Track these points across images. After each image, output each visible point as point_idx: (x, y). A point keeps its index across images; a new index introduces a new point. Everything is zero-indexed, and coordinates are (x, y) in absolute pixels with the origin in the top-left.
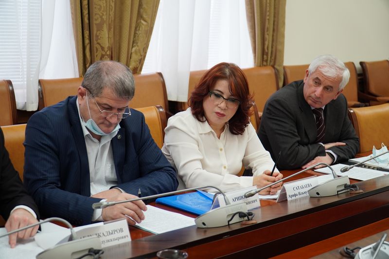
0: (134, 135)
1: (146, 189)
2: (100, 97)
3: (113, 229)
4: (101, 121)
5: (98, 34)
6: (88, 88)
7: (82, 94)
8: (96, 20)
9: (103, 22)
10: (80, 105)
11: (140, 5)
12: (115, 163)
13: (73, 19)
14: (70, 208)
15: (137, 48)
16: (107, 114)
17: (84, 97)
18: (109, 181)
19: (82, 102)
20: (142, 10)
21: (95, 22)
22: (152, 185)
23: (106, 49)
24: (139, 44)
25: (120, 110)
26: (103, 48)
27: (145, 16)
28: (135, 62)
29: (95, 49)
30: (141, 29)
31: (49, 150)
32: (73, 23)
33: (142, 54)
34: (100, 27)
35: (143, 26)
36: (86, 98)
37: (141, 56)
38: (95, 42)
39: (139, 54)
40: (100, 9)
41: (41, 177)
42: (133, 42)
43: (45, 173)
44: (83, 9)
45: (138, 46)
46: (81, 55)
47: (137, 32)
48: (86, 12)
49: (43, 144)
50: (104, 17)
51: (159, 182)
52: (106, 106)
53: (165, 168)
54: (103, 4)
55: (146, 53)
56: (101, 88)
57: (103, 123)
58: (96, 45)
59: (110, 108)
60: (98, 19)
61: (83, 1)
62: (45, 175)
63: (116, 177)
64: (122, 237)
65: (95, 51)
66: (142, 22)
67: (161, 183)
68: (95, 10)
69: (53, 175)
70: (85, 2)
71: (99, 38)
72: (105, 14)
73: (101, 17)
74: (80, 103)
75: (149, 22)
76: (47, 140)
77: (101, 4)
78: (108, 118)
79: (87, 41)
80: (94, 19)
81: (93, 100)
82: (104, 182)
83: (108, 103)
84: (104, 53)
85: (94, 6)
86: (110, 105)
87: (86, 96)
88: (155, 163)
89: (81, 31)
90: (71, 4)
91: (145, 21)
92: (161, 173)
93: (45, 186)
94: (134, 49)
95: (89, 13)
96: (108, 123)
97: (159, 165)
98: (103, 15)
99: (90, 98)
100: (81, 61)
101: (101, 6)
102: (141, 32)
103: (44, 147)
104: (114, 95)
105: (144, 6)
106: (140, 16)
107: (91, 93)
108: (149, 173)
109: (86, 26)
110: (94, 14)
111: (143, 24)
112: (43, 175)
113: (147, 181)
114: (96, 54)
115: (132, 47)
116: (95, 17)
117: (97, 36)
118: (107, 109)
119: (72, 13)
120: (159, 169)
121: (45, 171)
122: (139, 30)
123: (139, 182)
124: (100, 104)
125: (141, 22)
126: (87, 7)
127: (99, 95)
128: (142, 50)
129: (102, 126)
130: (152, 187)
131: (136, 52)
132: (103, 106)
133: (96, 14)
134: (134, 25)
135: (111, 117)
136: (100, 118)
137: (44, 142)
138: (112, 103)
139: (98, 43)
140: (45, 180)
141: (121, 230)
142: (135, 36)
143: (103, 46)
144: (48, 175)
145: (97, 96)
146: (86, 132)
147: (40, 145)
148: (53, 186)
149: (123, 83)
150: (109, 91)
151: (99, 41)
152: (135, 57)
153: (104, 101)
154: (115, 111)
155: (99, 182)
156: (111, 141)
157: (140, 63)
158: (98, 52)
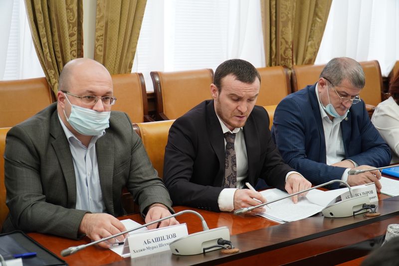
0: (358, 117)
1: (371, 161)
2: (340, 87)
3: (366, 191)
4: (338, 106)
5: (283, 30)
6: (329, 79)
7: (322, 84)
8: (282, 18)
9: (288, 19)
10: (319, 92)
11: (316, 5)
12: (343, 140)
13: (262, 17)
14: (321, 175)
15: (313, 42)
16: (343, 100)
17: (324, 86)
18: (339, 155)
19: (322, 91)
20: (317, 9)
21: (281, 20)
22: (375, 159)
23: (290, 43)
24: (314, 39)
25: (353, 97)
26: (287, 42)
27: (320, 14)
28: (310, 54)
29: (280, 43)
30: (316, 25)
31: (298, 128)
32: (262, 21)
33: (317, 47)
34: (285, 25)
35: (318, 23)
36: (326, 87)
37: (316, 48)
38: (280, 37)
39: (314, 48)
40: (286, 9)
41: (294, 150)
42: (310, 37)
43: (296, 146)
44: (271, 8)
45: (313, 40)
46: (268, 48)
47: (313, 28)
48: (273, 11)
49: (293, 123)
50: (290, 16)
51: (379, 156)
52: (344, 94)
53: (382, 145)
54: (289, 4)
55: (319, 46)
56: (341, 79)
57: (339, 107)
58: (280, 40)
59: (346, 95)
60: (284, 17)
61: (271, 1)
62: (296, 148)
63: (344, 151)
64: (373, 198)
65: (280, 44)
66: (318, 19)
67: (381, 157)
68: (282, 10)
69: (301, 149)
70: (273, 3)
71: (284, 33)
72: (290, 12)
73: (287, 15)
74: (320, 91)
75: (324, 20)
76: (296, 120)
77: (287, 4)
78: (343, 103)
79: (273, 36)
80: (280, 17)
81: (333, 89)
82: (335, 155)
83: (346, 91)
84: (287, 46)
85: (281, 6)
86: (347, 93)
87: (326, 85)
88: (375, 141)
89: (269, 27)
90: (262, 4)
91: (320, 18)
92: (380, 149)
93: (297, 157)
94: (309, 43)
95: (276, 12)
96: (343, 107)
97: (377, 142)
98: (288, 13)
99: (330, 87)
100: (268, 53)
101: (286, 5)
102: (316, 29)
103: (294, 125)
104: (351, 85)
105: (320, 6)
106: (316, 14)
107: (331, 83)
108: (370, 148)
109: (274, 23)
110: (280, 13)
111: (318, 21)
112: (295, 148)
113: (371, 155)
114: (280, 47)
115: (309, 41)
116: (281, 15)
117: (282, 32)
118: (344, 96)
119: (262, 12)
120: (378, 146)
121: (296, 145)
122: (315, 26)
123: (365, 155)
124: (338, 92)
125: (316, 20)
126: (274, 6)
127: (338, 84)
128: (316, 43)
129: (338, 110)
130: (374, 160)
131: (311, 46)
132: (341, 93)
133: (282, 13)
134: (311, 22)
135: (346, 103)
136: (337, 104)
137: (294, 122)
138: (349, 91)
139: (283, 38)
140: (297, 152)
141: (372, 192)
142: (311, 32)
143: (287, 40)
144: (298, 148)
145: (337, 86)
146: (324, 115)
147: (290, 124)
148: (303, 156)
149: (358, 75)
150: (347, 81)
151: (284, 36)
152: (310, 50)
153: (343, 89)
154: (349, 97)
155: (331, 155)
156: (341, 123)
157: (314, 55)
158: (283, 45)
